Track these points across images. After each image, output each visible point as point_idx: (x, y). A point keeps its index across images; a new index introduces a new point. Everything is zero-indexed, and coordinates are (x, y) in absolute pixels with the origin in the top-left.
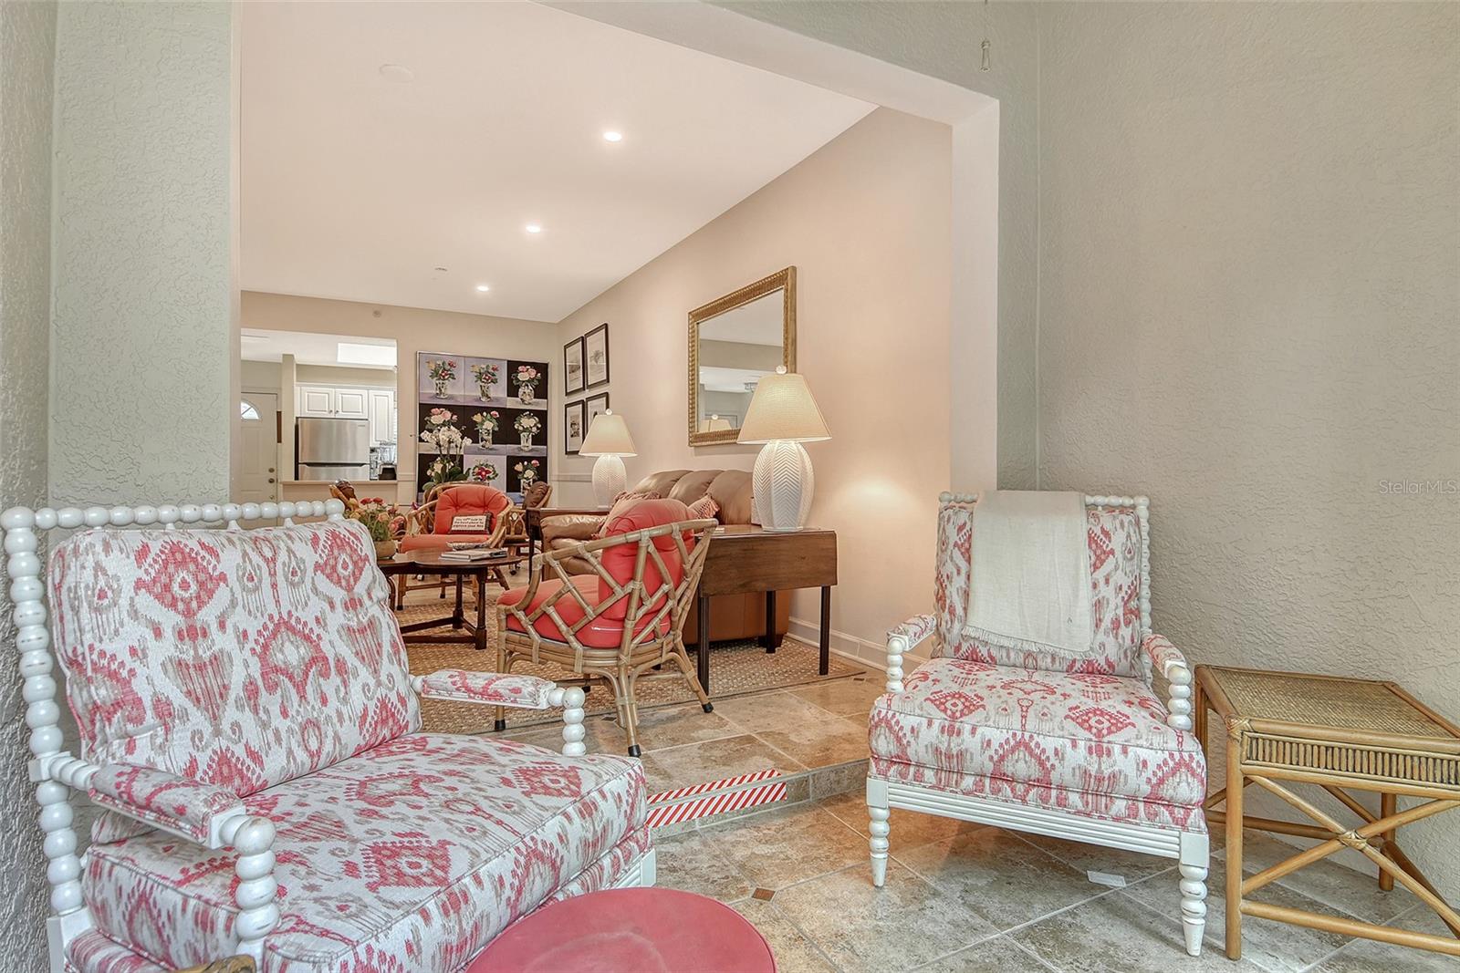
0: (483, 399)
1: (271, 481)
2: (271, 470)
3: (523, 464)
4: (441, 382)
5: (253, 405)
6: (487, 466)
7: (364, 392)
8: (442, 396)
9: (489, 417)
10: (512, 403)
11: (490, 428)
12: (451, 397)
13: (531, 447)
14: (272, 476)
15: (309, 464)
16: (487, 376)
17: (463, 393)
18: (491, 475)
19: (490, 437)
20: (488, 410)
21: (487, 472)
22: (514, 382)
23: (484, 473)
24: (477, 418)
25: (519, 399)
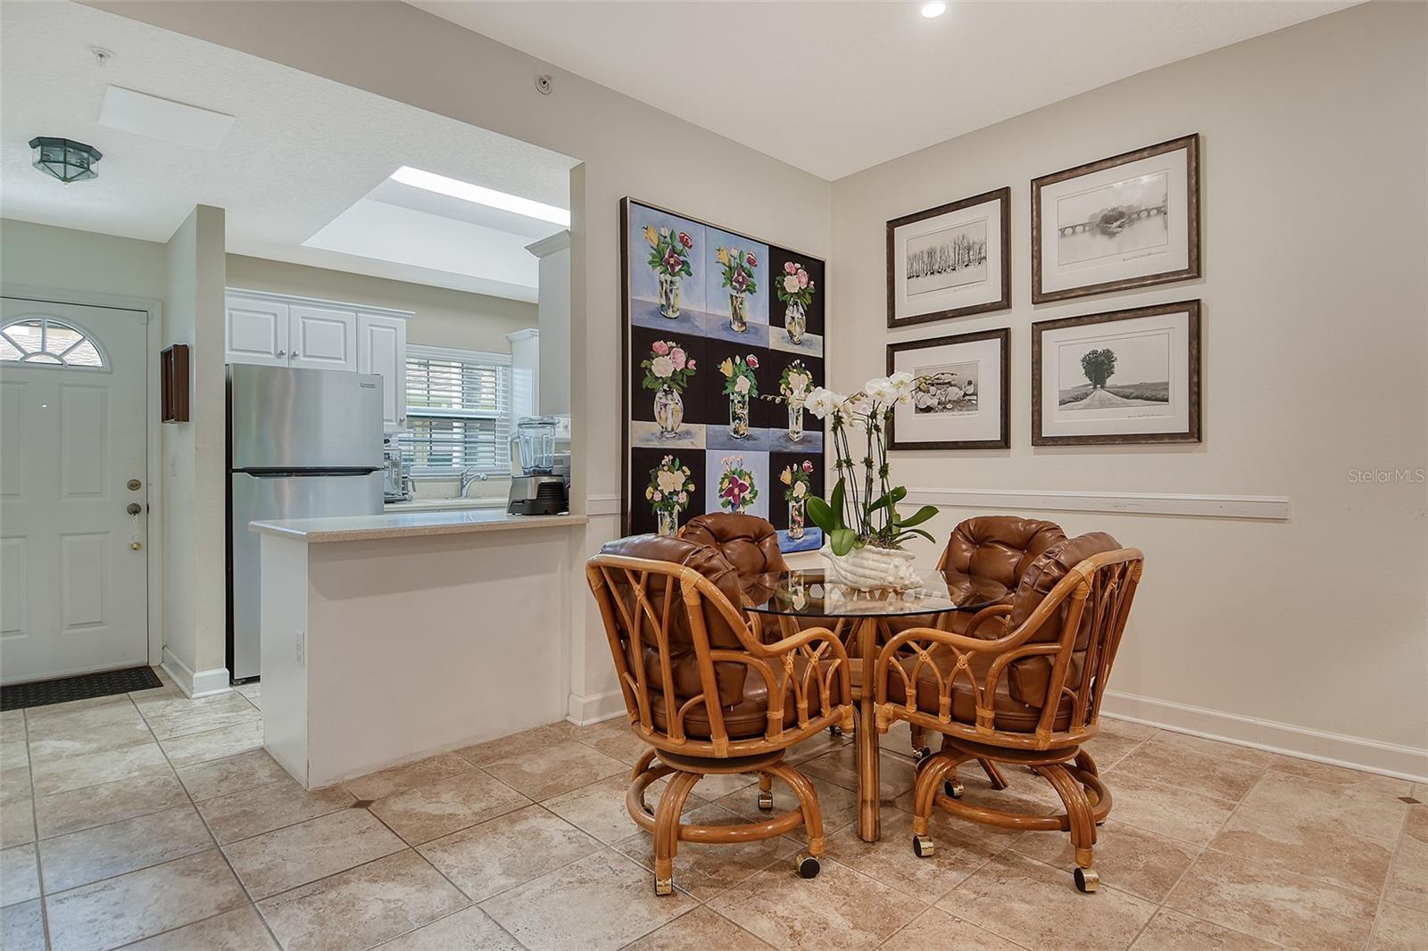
0: (735, 327)
1: (135, 510)
2: (134, 485)
3: (792, 469)
4: (669, 278)
5: (88, 333)
6: (741, 474)
7: (349, 316)
8: (670, 314)
9: (744, 368)
10: (775, 340)
11: (745, 392)
12: (685, 317)
13: (803, 433)
14: (136, 497)
15: (255, 472)
16: (738, 277)
17: (704, 311)
18: (747, 495)
19: (746, 412)
20: (743, 350)
21: (742, 488)
22: (779, 293)
23: (736, 491)
24: (727, 368)
25: (785, 331)
